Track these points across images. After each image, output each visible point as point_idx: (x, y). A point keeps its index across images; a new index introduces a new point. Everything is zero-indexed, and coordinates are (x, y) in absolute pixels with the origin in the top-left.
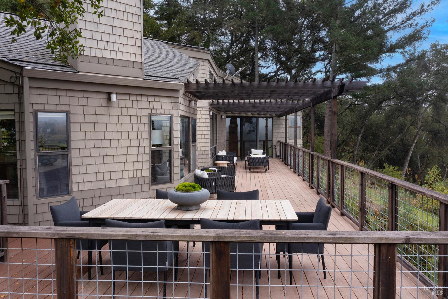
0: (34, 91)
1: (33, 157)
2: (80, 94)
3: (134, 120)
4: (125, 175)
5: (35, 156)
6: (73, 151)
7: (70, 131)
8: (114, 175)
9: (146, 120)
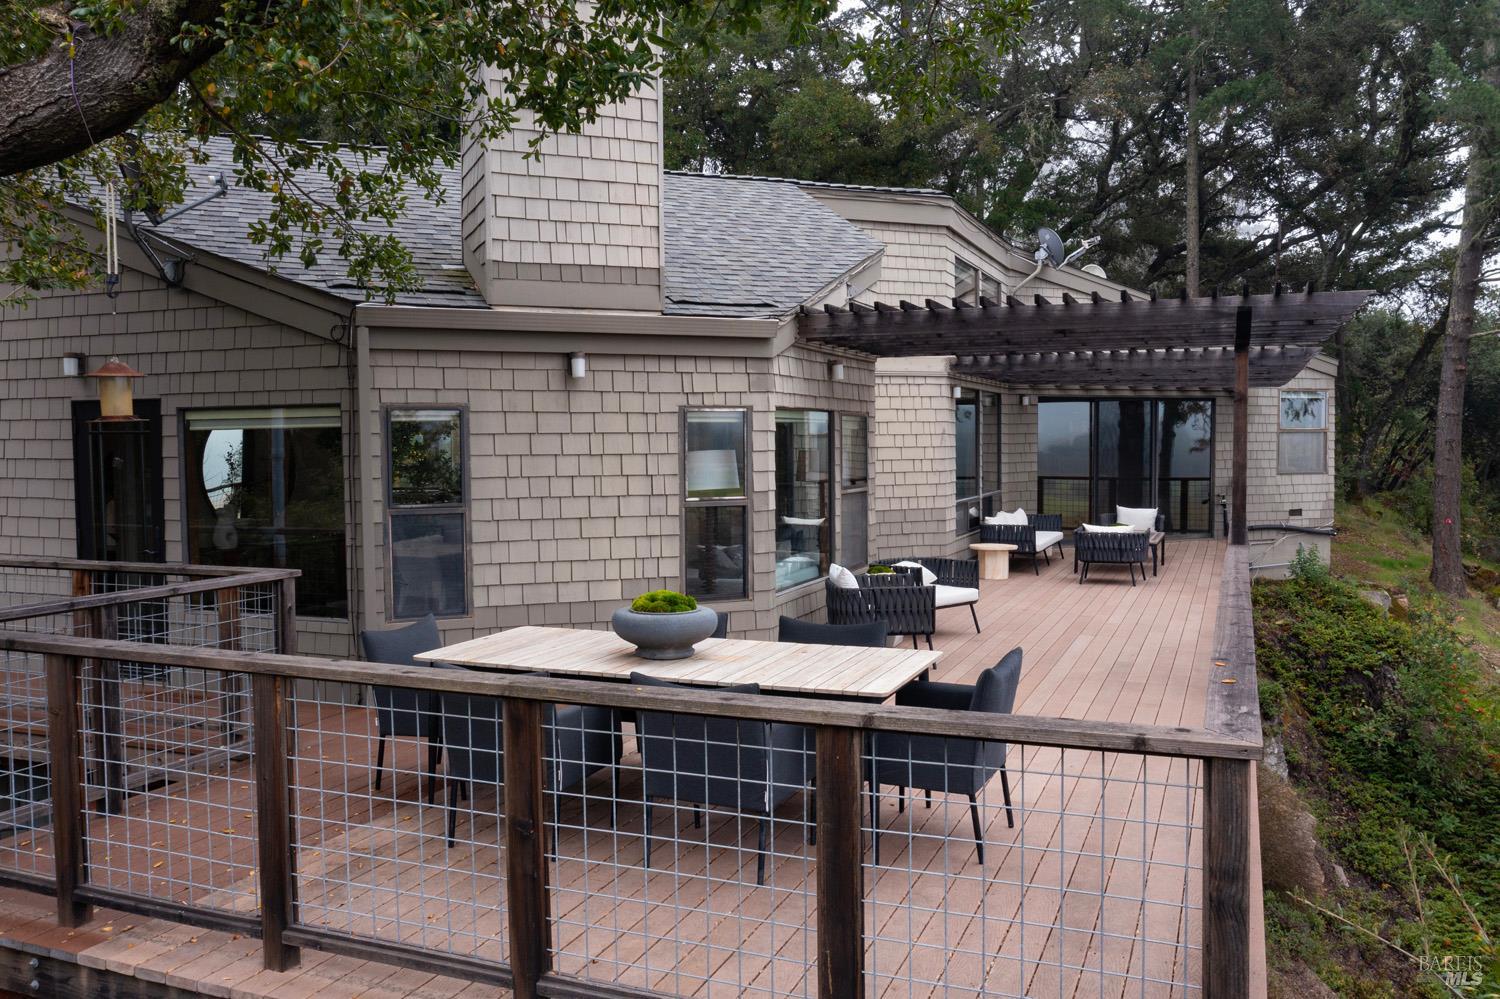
0: (384, 360)
1: (379, 519)
2: (494, 363)
3: (638, 423)
4: (613, 571)
5: (385, 518)
6: (475, 506)
7: (469, 456)
8: (580, 572)
9: (671, 424)
